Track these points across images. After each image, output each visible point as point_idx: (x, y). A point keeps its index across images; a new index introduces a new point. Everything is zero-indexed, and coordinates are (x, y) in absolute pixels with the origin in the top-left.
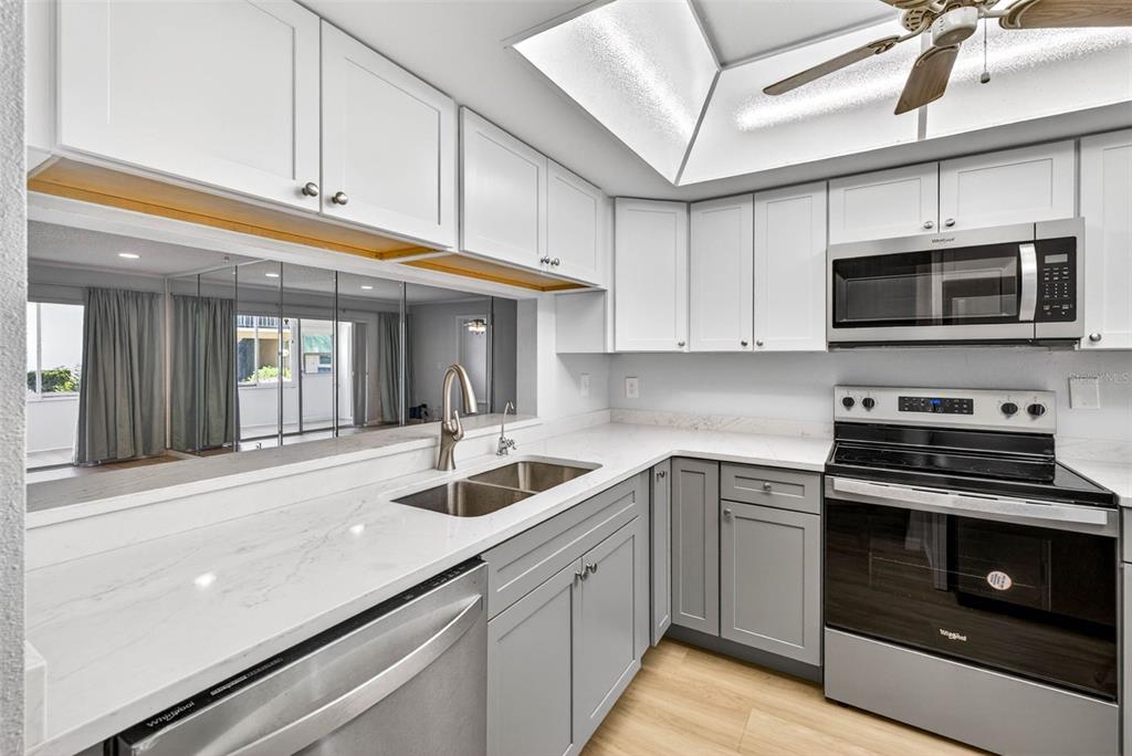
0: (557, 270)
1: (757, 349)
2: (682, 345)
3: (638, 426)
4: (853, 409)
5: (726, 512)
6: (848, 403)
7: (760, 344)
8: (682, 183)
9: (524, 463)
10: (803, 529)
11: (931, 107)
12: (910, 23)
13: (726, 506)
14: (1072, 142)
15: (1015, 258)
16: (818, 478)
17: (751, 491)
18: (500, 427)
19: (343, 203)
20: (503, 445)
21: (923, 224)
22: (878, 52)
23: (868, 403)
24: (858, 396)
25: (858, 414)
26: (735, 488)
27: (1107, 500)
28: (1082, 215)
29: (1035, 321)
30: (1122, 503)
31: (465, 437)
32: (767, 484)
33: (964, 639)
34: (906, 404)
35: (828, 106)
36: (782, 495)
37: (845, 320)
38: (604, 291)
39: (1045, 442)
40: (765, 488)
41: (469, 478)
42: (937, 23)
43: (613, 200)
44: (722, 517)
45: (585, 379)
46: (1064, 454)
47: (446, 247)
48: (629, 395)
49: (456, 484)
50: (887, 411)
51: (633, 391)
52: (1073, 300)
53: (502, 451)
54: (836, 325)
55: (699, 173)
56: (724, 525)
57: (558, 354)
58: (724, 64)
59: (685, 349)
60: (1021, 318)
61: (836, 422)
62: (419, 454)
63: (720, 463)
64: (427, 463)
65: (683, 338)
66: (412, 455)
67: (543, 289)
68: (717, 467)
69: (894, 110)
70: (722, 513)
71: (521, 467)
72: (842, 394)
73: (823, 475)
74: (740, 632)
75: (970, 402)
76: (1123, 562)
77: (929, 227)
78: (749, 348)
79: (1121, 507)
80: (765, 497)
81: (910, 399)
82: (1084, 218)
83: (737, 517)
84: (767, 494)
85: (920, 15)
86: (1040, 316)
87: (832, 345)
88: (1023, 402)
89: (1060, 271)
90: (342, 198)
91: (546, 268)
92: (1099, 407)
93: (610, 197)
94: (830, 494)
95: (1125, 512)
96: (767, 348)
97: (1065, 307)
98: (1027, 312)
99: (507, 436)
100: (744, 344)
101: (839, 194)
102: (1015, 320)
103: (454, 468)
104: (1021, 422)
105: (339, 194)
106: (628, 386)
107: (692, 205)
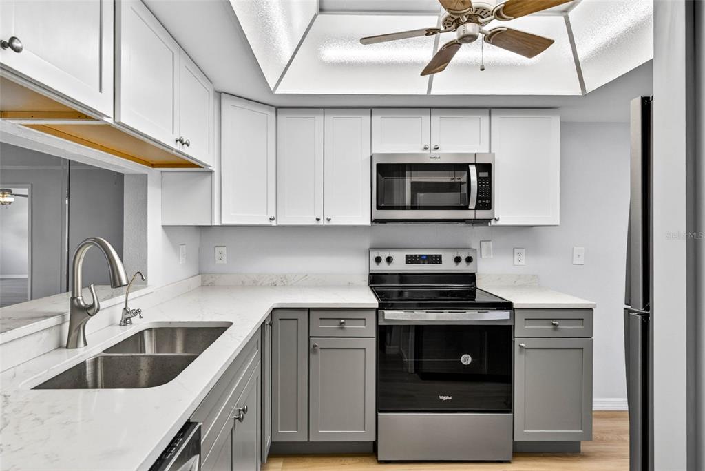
0: (186, 150)
1: (326, 223)
2: (272, 219)
3: (227, 287)
4: (380, 264)
5: (315, 346)
6: (378, 260)
7: (329, 220)
8: (277, 92)
9: (150, 330)
10: (364, 349)
11: (436, 76)
12: (447, 22)
13: (314, 342)
14: (488, 111)
15: (466, 173)
16: (374, 313)
17: (331, 327)
18: (124, 296)
19: (18, 50)
20: (128, 316)
21: (423, 147)
22: (427, 35)
23: (389, 260)
24: (384, 255)
25: (384, 267)
26: (320, 327)
27: (507, 305)
28: (492, 151)
29: (475, 209)
30: (514, 307)
31: (101, 308)
32: (343, 321)
33: (450, 398)
34: (410, 260)
35: (382, 59)
36: (351, 327)
37: (383, 205)
38: (211, 172)
39: (471, 278)
40: (342, 324)
41: (104, 352)
42: (461, 27)
43: (220, 94)
44: (311, 350)
45: (183, 249)
46: (480, 284)
47: (103, 115)
48: (218, 262)
49: (95, 361)
50: (399, 265)
51: (222, 258)
52: (490, 198)
53: (125, 322)
54: (379, 208)
55: (291, 86)
56: (312, 356)
57: (163, 226)
58: (321, 10)
59: (274, 223)
60: (470, 208)
61: (370, 274)
62: (45, 334)
63: (309, 310)
64: (53, 343)
65: (273, 215)
66: (38, 336)
67: (153, 166)
68: (307, 313)
69: (421, 72)
70: (311, 347)
71: (146, 335)
72: (374, 254)
73: (377, 310)
74: (323, 434)
75: (440, 257)
76: (514, 337)
77: (426, 149)
78: (321, 223)
79: (514, 309)
80: (341, 330)
81: (412, 256)
82: (494, 154)
83: (321, 348)
84: (342, 328)
85: (453, 20)
86: (478, 207)
87: (375, 221)
88: (463, 255)
89: (485, 181)
90: (16, 44)
91: (178, 147)
92: (492, 256)
93: (216, 92)
94: (381, 323)
95: (516, 311)
96: (333, 223)
97: (487, 202)
98: (472, 205)
99: (132, 306)
100: (318, 220)
101: (378, 119)
102: (466, 208)
103: (86, 344)
104: (463, 268)
105: (12, 39)
106: (217, 255)
107: (278, 110)
